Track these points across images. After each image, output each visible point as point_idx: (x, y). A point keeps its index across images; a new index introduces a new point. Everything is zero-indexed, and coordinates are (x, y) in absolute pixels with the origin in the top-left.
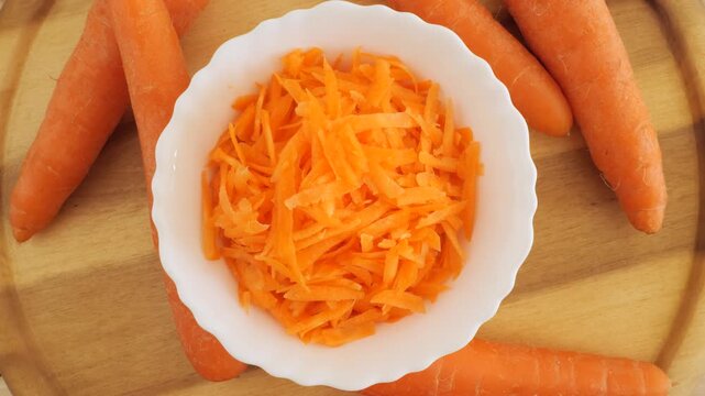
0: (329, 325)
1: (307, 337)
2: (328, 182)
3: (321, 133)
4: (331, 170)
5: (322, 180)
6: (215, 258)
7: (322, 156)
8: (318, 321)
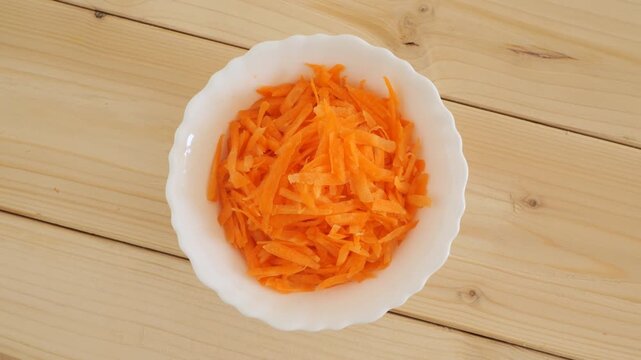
0: (280, 277)
1: (263, 281)
2: (323, 172)
3: (332, 136)
4: (330, 163)
5: (320, 169)
6: (214, 200)
7: (327, 151)
8: (273, 272)
